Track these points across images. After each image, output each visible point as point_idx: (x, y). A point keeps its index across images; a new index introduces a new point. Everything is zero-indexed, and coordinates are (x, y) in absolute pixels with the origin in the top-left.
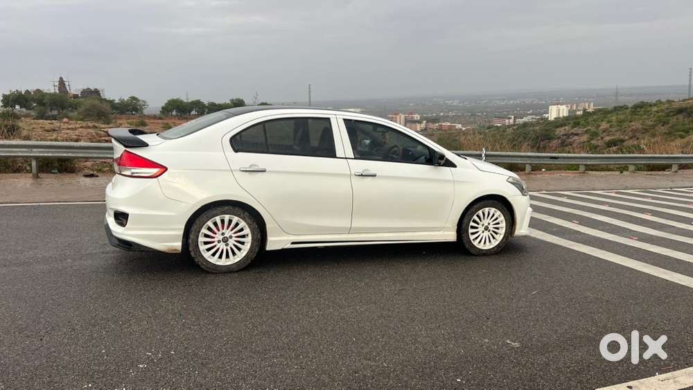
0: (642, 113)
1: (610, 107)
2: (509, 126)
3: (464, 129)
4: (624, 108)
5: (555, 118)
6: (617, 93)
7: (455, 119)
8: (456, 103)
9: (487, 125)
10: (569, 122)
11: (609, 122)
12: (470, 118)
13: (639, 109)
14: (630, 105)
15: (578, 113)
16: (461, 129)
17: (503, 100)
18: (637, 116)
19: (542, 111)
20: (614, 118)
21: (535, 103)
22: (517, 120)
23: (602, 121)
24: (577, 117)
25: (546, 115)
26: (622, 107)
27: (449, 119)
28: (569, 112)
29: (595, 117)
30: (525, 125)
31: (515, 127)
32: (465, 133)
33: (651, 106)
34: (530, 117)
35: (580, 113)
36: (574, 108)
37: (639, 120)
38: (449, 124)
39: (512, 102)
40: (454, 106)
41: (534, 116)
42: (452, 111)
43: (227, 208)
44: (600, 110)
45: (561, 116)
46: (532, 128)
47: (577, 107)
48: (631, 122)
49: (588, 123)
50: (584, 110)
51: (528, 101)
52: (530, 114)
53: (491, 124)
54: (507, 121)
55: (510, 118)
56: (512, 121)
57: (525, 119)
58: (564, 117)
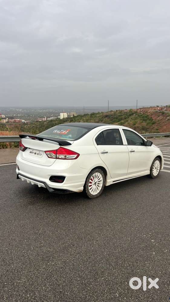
0: (94, 117)
1: (83, 114)
2: (45, 121)
3: (26, 122)
4: (87, 115)
5: (63, 118)
6: (84, 108)
7: (21, 118)
8: (20, 110)
9: (35, 121)
10: (69, 120)
11: (83, 120)
12: (28, 117)
13: (93, 115)
14: (89, 114)
15: (71, 116)
16: (24, 122)
17: (41, 110)
18: (92, 118)
19: (57, 115)
20: (85, 119)
21: (54, 111)
22: (48, 118)
23: (81, 120)
24: (71, 118)
25: (59, 117)
26: (87, 114)
27: (18, 117)
28: (68, 116)
29: (78, 118)
30: (51, 121)
31: (48, 122)
32: (27, 124)
33: (96, 114)
34: (53, 117)
35: (72, 116)
36: (69, 114)
37: (93, 119)
38: (19, 120)
39: (44, 111)
40: (20, 112)
41: (54, 117)
42: (19, 114)
43: (97, 170)
44: (79, 115)
45: (65, 117)
46: (54, 122)
47: (70, 113)
48: (90, 120)
49: (76, 120)
50: (74, 115)
51: (51, 111)
52: (52, 116)
53: (37, 120)
54: (44, 119)
55: (45, 118)
56: (45, 119)
57: (51, 119)
58: (66, 118)
